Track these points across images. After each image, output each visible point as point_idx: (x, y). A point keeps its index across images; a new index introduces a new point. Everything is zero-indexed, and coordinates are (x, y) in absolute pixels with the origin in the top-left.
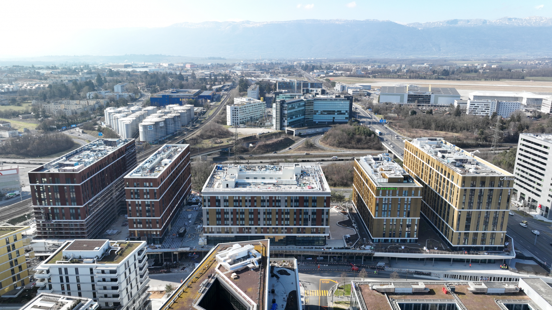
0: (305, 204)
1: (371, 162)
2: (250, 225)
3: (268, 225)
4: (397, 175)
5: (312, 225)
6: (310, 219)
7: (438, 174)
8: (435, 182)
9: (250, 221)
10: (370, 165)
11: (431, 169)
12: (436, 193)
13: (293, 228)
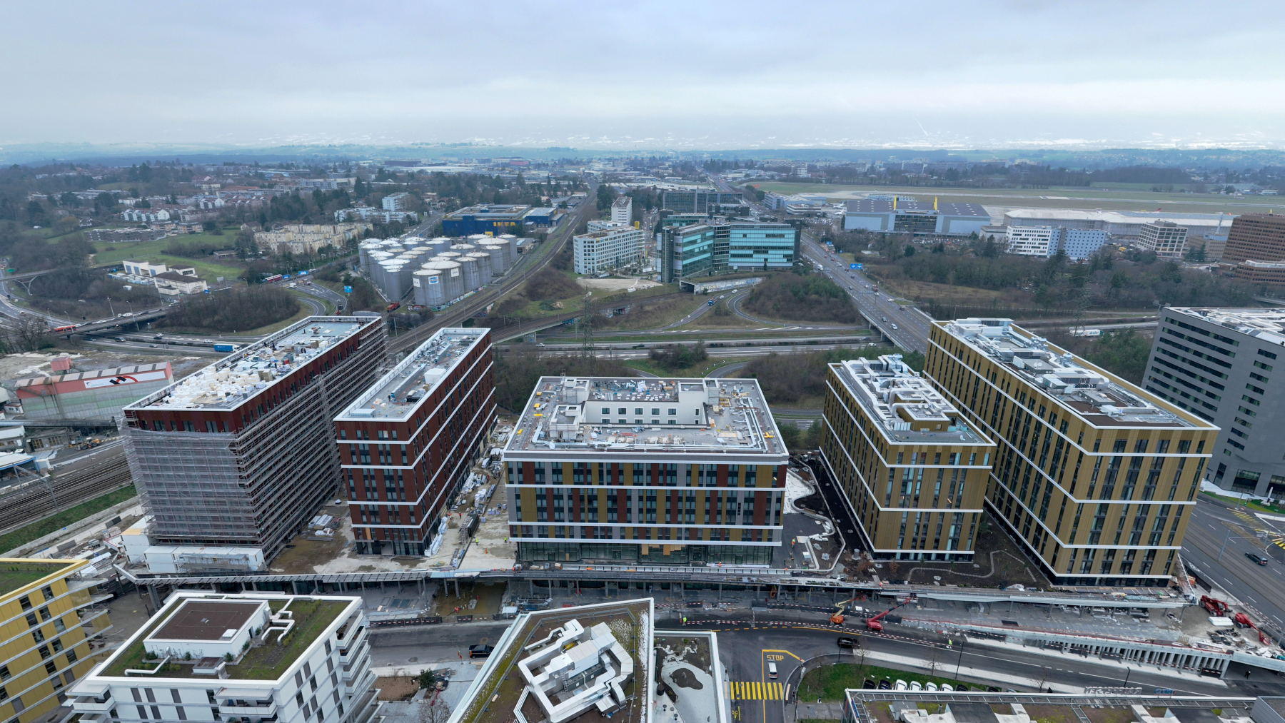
0: (730, 480)
1: (866, 376)
2: (609, 522)
3: (648, 522)
4: (932, 413)
5: (744, 524)
6: (739, 511)
7: (1020, 410)
8: (1010, 425)
9: (610, 515)
10: (865, 381)
11: (999, 395)
12: (1011, 449)
13: (702, 529)
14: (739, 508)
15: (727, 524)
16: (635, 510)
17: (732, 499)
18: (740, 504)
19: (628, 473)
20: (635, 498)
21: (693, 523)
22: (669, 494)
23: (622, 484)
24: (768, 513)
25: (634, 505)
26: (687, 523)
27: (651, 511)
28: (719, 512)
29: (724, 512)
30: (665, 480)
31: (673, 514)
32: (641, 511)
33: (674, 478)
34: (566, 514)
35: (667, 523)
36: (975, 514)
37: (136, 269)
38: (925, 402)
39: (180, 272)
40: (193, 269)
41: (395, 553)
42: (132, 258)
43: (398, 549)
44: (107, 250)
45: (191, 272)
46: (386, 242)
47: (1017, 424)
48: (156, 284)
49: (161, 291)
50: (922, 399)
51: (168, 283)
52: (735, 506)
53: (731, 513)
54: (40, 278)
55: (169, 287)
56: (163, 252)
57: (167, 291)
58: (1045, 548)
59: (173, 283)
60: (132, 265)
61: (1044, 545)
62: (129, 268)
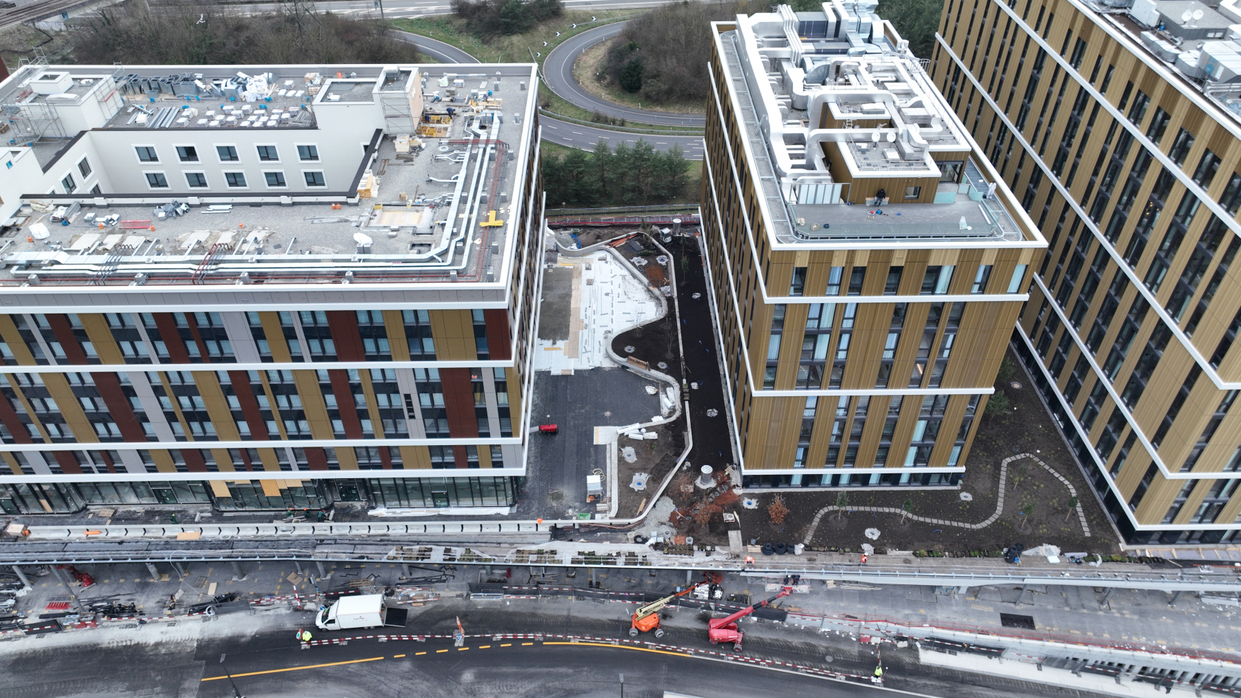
0: (369, 345)
1: (783, 52)
2: (104, 441)
3: (198, 439)
4: (902, 154)
5: (429, 436)
6: (411, 410)
7: (1127, 137)
8: (1096, 173)
9: (100, 427)
10: (775, 65)
11: (1083, 96)
12: (1087, 231)
13: (332, 449)
14: (409, 404)
15: (388, 437)
16: (156, 417)
17: (387, 386)
18: (408, 397)
19: (100, 336)
20: (144, 392)
21: (309, 437)
22: (226, 382)
23: (97, 362)
24: (482, 413)
25: (150, 406)
26: (293, 437)
27: (199, 417)
28: (364, 414)
29: (375, 414)
30: (203, 349)
31: (254, 422)
32: (171, 416)
33: (224, 344)
35: (244, 438)
36: (973, 397)
38: (890, 124)
47: (1114, 170)
50: (886, 116)
52: (398, 402)
53: (392, 415)
58: (1123, 463)
61: (1121, 457)
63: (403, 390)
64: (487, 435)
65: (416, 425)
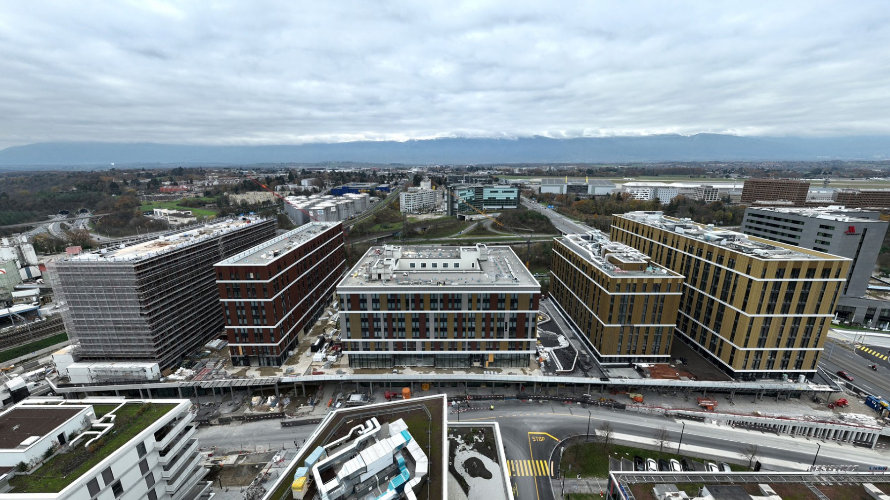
0: (499, 304)
2: (413, 338)
3: (441, 338)
4: (634, 258)
5: (510, 338)
6: (506, 328)
7: (690, 258)
9: (414, 333)
11: (671, 250)
13: (480, 342)
14: (506, 326)
15: (497, 338)
16: (432, 329)
17: (501, 319)
18: (506, 323)
19: (427, 301)
20: (432, 319)
21: (474, 338)
22: (456, 317)
23: (422, 310)
24: (527, 329)
25: (432, 325)
26: (469, 338)
27: (444, 330)
28: (492, 329)
29: (495, 330)
30: (453, 306)
31: (460, 331)
32: (436, 329)
33: (459, 304)
34: (382, 333)
35: (455, 338)
36: (670, 328)
37: (160, 213)
39: (183, 213)
40: (190, 212)
41: (260, 364)
42: (160, 207)
43: (262, 362)
44: (147, 204)
45: (189, 213)
46: (299, 197)
48: (169, 219)
49: (171, 223)
51: (175, 218)
52: (503, 325)
53: (500, 329)
54: (104, 217)
55: (176, 221)
56: (178, 205)
57: (174, 223)
59: (177, 219)
60: (158, 210)
62: (156, 212)
63: (505, 321)
64: (527, 338)
65: (506, 333)
